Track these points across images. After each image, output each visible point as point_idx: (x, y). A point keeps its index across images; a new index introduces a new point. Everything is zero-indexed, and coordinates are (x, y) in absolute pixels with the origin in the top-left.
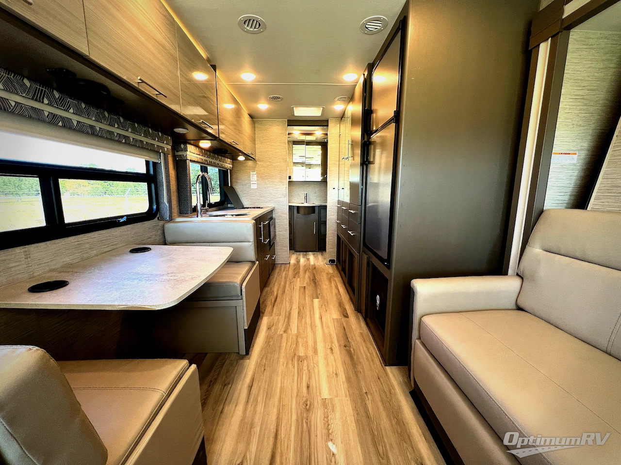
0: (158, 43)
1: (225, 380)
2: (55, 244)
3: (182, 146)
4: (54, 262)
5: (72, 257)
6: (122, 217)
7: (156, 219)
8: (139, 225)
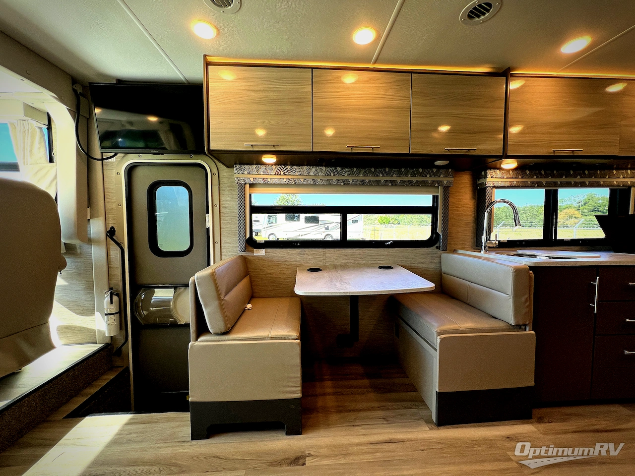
0: (381, 108)
1: (389, 416)
2: (338, 251)
3: (483, 173)
4: (337, 261)
5: (347, 261)
6: (389, 241)
7: (434, 247)
8: (410, 249)
